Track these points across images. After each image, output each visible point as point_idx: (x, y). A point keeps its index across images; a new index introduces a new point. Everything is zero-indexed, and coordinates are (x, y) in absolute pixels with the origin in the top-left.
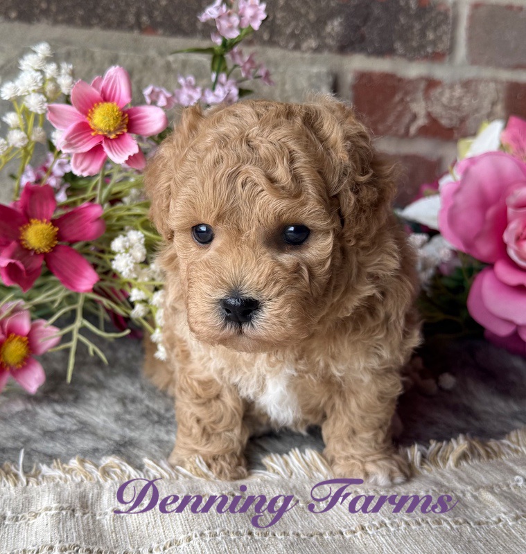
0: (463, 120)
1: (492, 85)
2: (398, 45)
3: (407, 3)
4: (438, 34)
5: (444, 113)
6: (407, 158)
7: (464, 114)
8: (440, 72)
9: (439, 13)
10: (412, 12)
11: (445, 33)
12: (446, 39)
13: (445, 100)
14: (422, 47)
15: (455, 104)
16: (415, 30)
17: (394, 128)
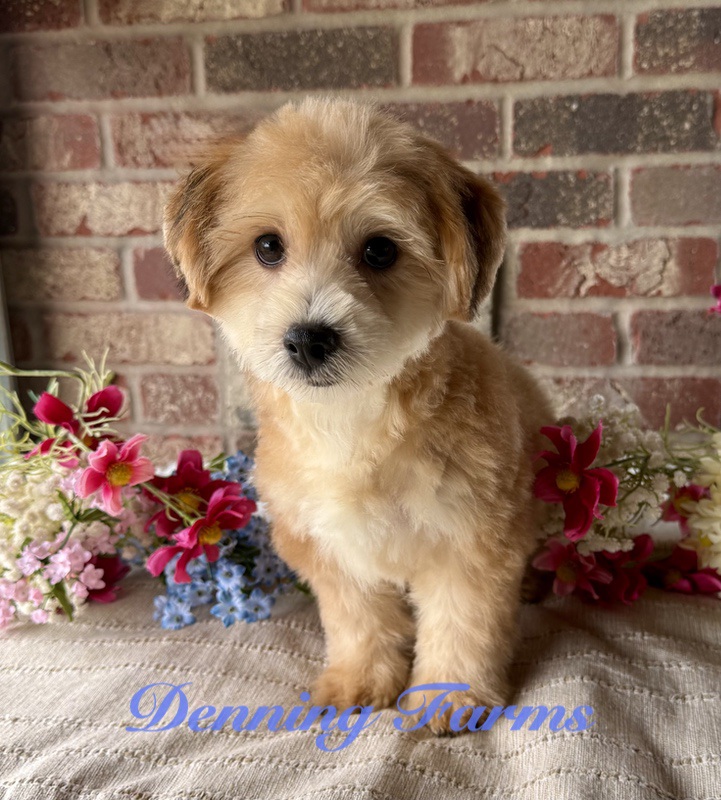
0: (633, 279)
1: (661, 244)
2: (560, 216)
3: (566, 178)
4: (600, 201)
5: (612, 273)
6: (579, 316)
7: (634, 273)
8: (605, 236)
9: (599, 183)
10: (572, 185)
11: (606, 200)
12: (607, 205)
13: (612, 261)
14: (584, 215)
15: (622, 264)
16: (576, 201)
17: (564, 290)
